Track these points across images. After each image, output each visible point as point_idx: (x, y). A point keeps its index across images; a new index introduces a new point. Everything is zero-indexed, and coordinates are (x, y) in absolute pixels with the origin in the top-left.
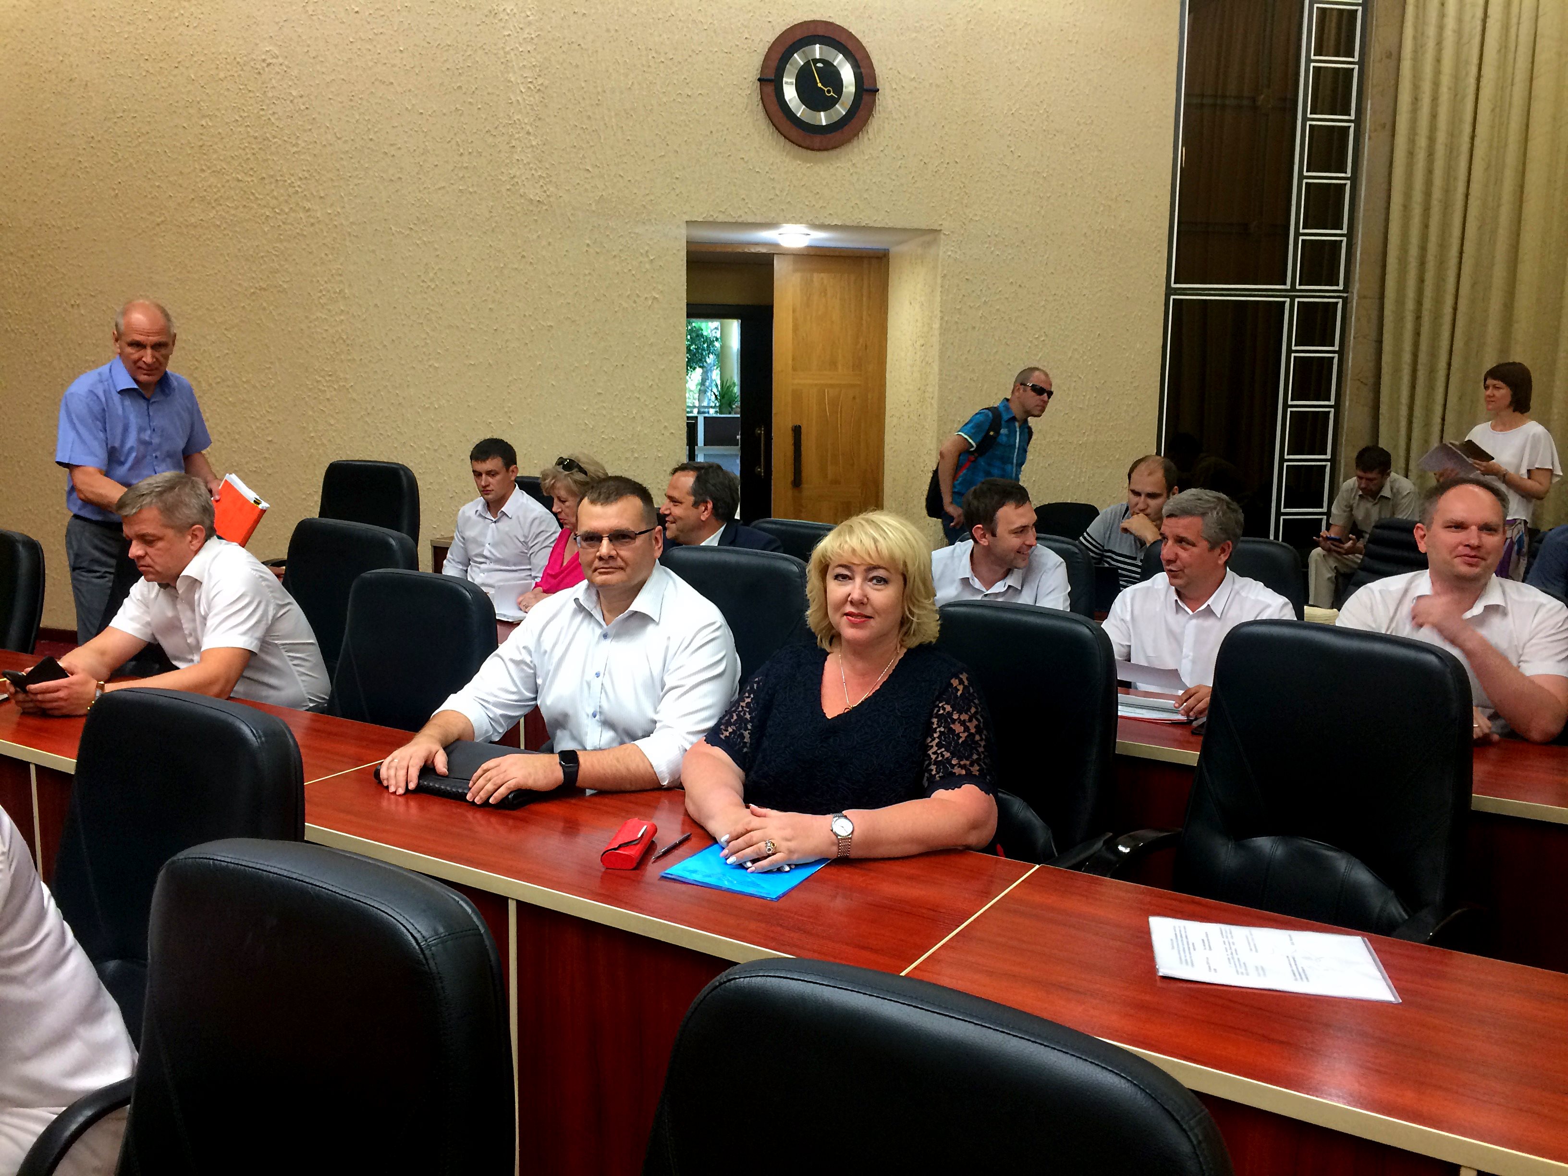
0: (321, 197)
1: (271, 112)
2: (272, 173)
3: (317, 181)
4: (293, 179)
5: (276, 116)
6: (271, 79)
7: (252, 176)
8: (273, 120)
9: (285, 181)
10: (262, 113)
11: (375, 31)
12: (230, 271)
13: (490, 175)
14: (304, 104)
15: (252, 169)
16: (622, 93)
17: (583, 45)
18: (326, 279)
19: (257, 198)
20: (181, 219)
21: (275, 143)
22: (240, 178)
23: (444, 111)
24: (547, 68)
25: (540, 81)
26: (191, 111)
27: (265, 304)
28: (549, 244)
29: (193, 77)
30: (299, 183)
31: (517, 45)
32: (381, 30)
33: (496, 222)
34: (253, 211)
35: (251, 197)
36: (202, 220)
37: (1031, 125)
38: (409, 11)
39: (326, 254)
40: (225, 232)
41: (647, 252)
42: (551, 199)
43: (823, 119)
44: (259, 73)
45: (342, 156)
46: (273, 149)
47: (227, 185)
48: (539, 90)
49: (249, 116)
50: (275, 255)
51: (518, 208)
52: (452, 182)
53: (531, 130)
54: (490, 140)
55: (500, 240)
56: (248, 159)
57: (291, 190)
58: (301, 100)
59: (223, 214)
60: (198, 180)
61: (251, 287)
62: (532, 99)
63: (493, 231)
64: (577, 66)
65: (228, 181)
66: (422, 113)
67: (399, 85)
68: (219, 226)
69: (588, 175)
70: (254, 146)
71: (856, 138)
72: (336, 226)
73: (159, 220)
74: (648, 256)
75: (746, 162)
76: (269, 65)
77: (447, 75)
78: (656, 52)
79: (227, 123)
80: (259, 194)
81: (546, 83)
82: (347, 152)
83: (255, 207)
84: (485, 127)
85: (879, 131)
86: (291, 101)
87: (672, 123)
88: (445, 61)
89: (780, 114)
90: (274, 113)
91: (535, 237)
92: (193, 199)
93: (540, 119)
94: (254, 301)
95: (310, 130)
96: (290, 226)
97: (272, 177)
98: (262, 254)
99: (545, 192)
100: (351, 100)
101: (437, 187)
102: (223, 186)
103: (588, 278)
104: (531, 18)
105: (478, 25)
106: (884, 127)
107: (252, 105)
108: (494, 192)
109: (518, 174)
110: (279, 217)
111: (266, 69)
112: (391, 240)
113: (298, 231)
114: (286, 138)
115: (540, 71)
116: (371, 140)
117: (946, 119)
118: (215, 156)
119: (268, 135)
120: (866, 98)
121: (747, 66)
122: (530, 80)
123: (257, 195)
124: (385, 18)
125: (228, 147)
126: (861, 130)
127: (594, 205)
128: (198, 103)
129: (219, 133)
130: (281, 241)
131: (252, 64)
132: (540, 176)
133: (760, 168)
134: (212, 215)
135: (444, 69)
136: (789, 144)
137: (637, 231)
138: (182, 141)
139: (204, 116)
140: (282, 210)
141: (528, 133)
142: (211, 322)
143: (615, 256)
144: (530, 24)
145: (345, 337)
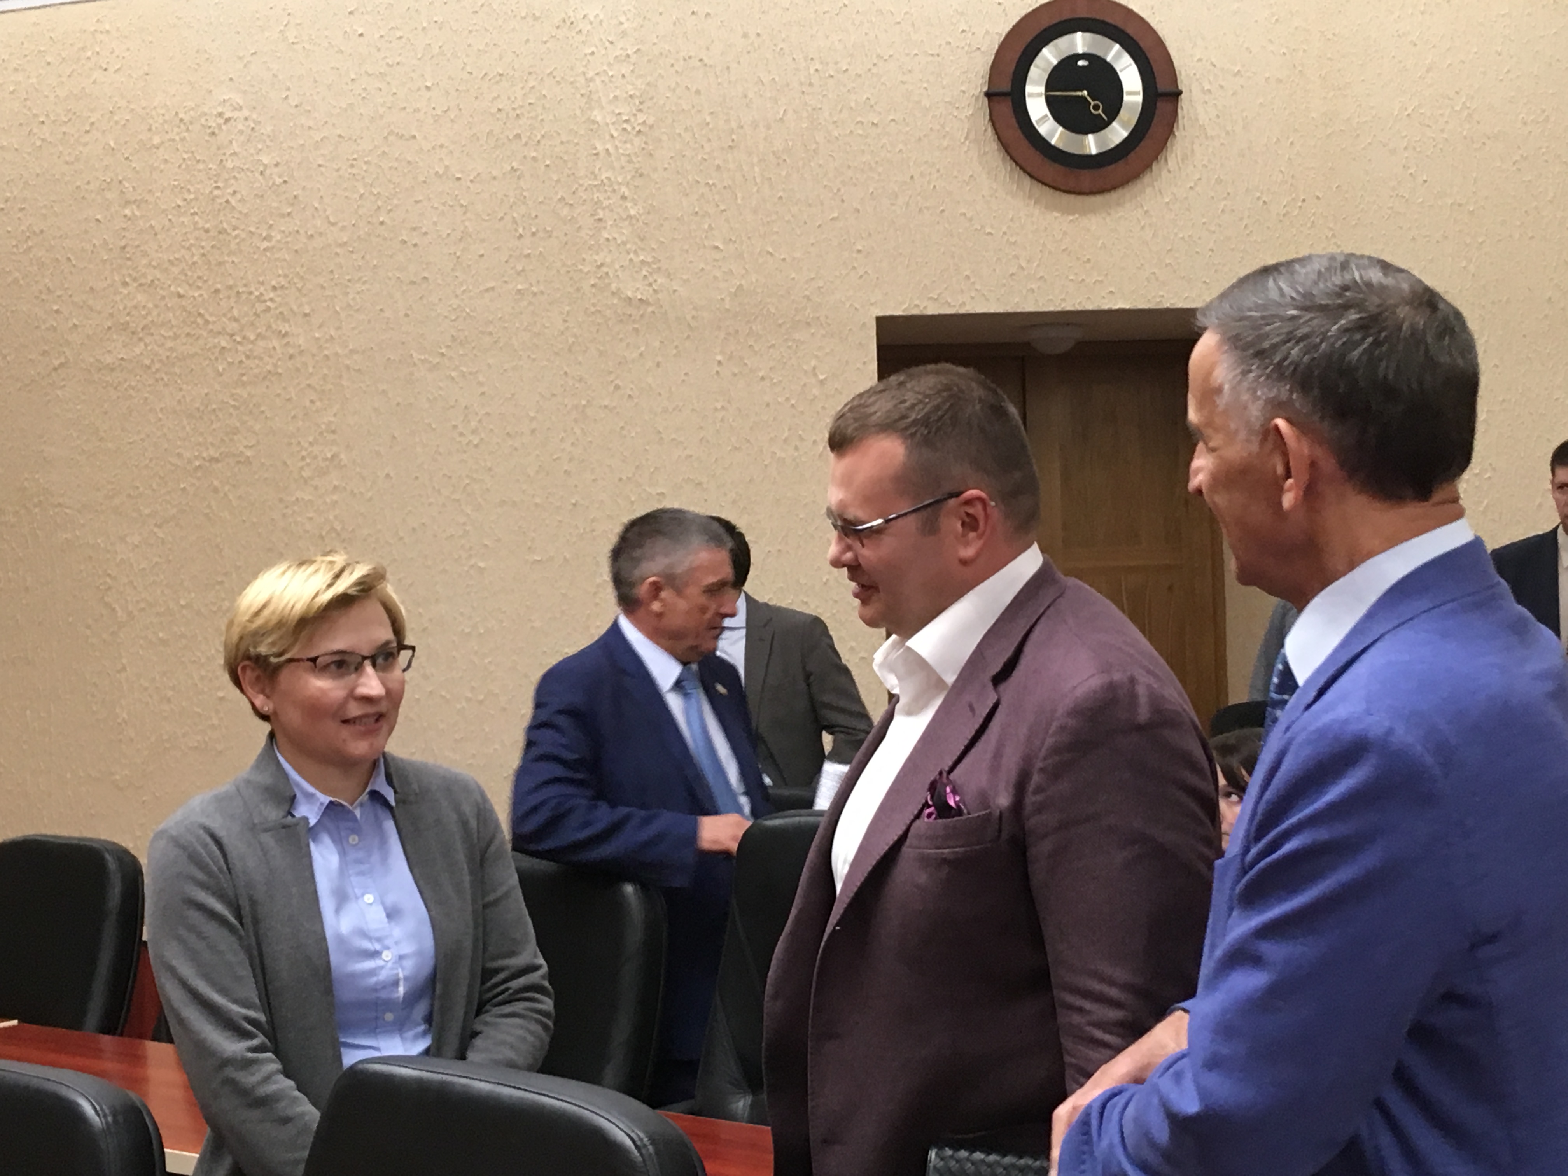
0: (306, 315)
1: (230, 190)
2: (231, 282)
3: (299, 290)
4: (262, 289)
5: (239, 196)
6: (231, 142)
7: (199, 288)
8: (233, 202)
9: (251, 293)
10: (216, 192)
11: (388, 60)
12: (165, 435)
13: (564, 265)
14: (280, 177)
15: (199, 278)
16: (768, 127)
17: (706, 61)
18: (311, 439)
19: (207, 322)
20: (92, 360)
21: (236, 237)
22: (181, 291)
23: (494, 173)
24: (652, 98)
25: (641, 118)
26: (109, 195)
27: (216, 483)
28: (658, 365)
29: (112, 144)
30: (272, 295)
31: (605, 68)
32: (398, 59)
33: (575, 336)
34: (201, 342)
35: (199, 320)
36: (122, 359)
37: (1442, 131)
38: (440, 29)
39: (312, 402)
40: (158, 376)
41: (814, 368)
42: (660, 296)
43: (1092, 144)
44: (213, 133)
45: (338, 250)
46: (233, 246)
47: (163, 303)
48: (640, 131)
49: (196, 199)
50: (234, 407)
51: (608, 313)
52: (506, 279)
53: (627, 194)
54: (565, 211)
55: (580, 363)
56: (194, 263)
57: (260, 307)
58: (276, 170)
59: (156, 348)
60: (118, 298)
61: (196, 458)
62: (629, 146)
63: (570, 350)
64: (698, 92)
65: (163, 298)
66: (459, 179)
67: (425, 138)
68: (149, 367)
69: (718, 256)
70: (203, 244)
71: (1149, 169)
72: (327, 357)
73: (56, 363)
74: (815, 375)
75: (971, 220)
76: (227, 120)
77: (498, 119)
78: (822, 63)
79: (164, 211)
80: (211, 315)
81: (650, 121)
82: (346, 243)
83: (205, 334)
84: (557, 193)
85: (1185, 158)
86: (262, 173)
87: (849, 167)
88: (495, 99)
89: (1024, 144)
90: (235, 192)
91: (635, 355)
92: (109, 328)
93: (641, 175)
94: (199, 479)
95: (289, 214)
96: (257, 361)
97: (230, 287)
98: (214, 406)
99: (650, 285)
100: (352, 166)
101: (482, 288)
102: (156, 306)
103: (720, 415)
104: (626, 25)
105: (545, 42)
106: (1193, 151)
107: (202, 181)
108: (571, 290)
109: (608, 260)
110: (240, 348)
111: (224, 127)
112: (412, 374)
113: (269, 367)
114: (253, 229)
115: (641, 103)
116: (382, 223)
117: (1296, 130)
118: (144, 261)
119: (225, 225)
120: (1162, 106)
121: (965, 73)
122: (625, 118)
123: (207, 316)
124: (404, 40)
125: (165, 246)
126: (1156, 158)
127: (728, 299)
128: (120, 182)
129: (152, 227)
130: (244, 384)
131: (203, 121)
132: (643, 262)
133: (992, 227)
134: (137, 351)
135: (495, 110)
136: (1038, 189)
137: (797, 336)
138: (95, 241)
139: (128, 203)
140: (244, 338)
141: (624, 198)
142: (135, 515)
143: (763, 378)
144: (624, 34)
145: (339, 528)
